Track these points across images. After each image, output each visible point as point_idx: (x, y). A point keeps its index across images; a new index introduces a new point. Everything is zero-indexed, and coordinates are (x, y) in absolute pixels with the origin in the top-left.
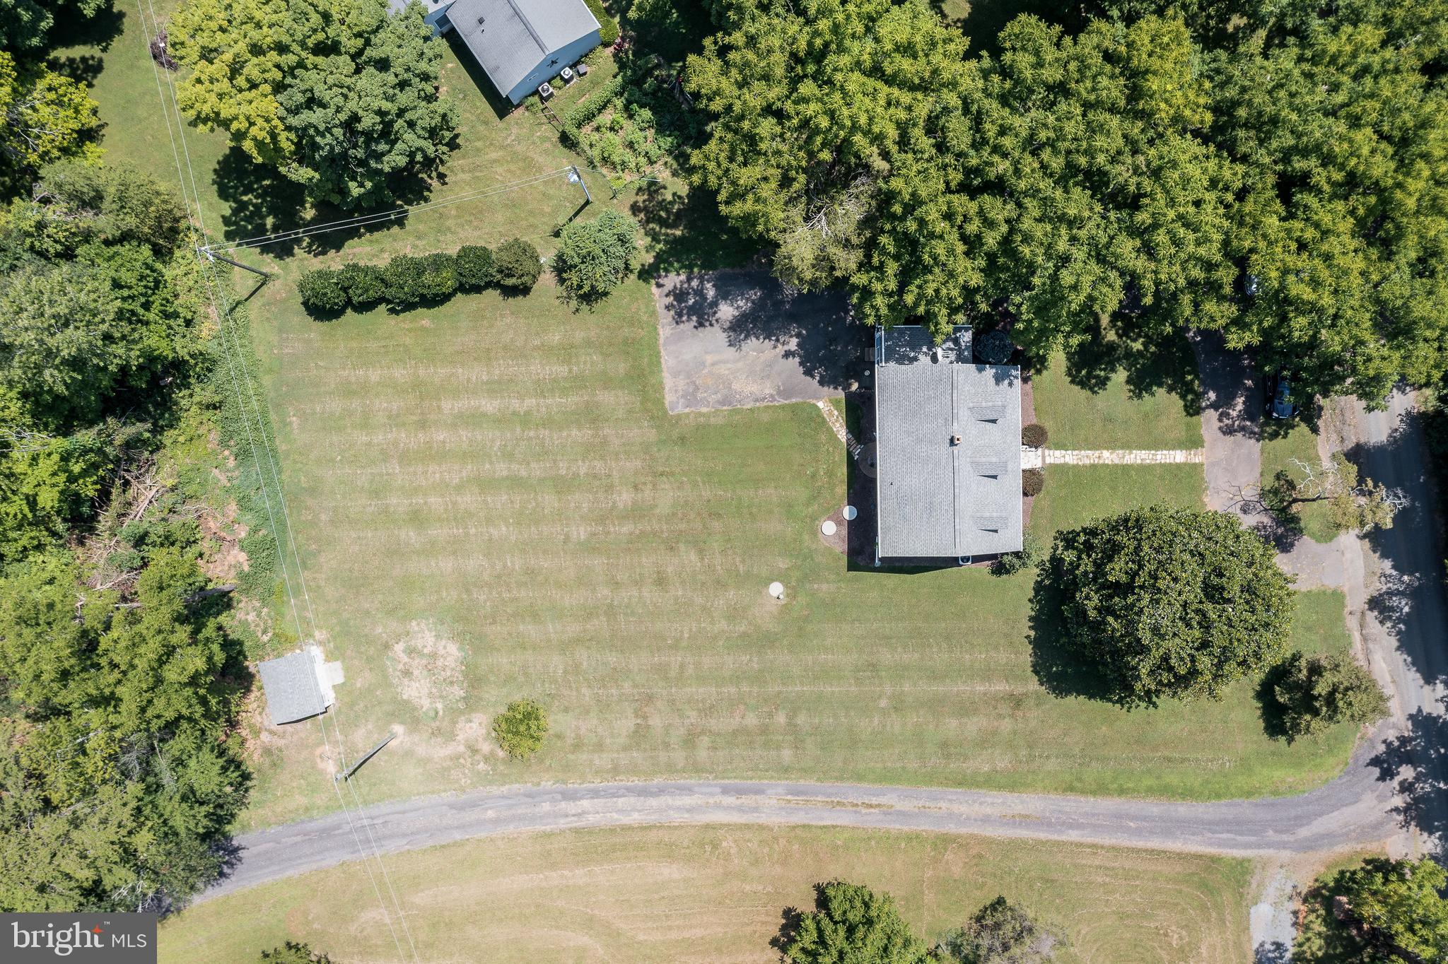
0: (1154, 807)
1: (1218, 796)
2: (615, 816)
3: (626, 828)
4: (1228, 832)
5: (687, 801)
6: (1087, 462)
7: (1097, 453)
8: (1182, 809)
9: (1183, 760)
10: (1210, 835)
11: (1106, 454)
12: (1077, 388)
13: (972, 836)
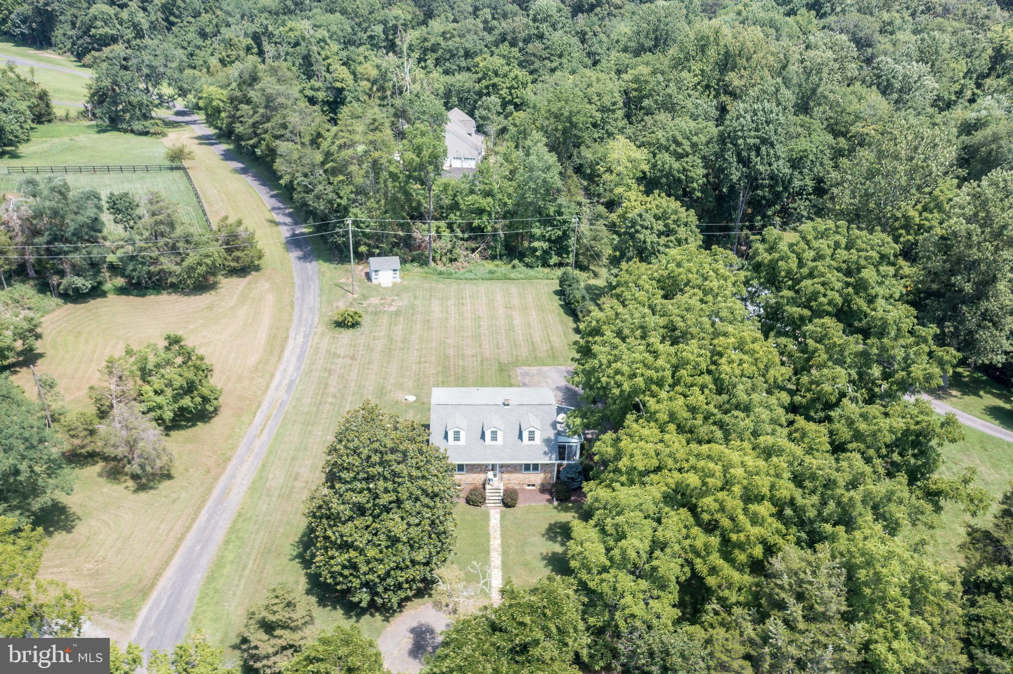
0: (206, 561)
1: (200, 599)
2: (291, 348)
3: (282, 351)
4: (166, 606)
5: (291, 368)
6: (492, 532)
7: (499, 536)
8: (198, 577)
9: (241, 577)
10: (169, 593)
11: (499, 541)
12: (547, 526)
13: (224, 469)
